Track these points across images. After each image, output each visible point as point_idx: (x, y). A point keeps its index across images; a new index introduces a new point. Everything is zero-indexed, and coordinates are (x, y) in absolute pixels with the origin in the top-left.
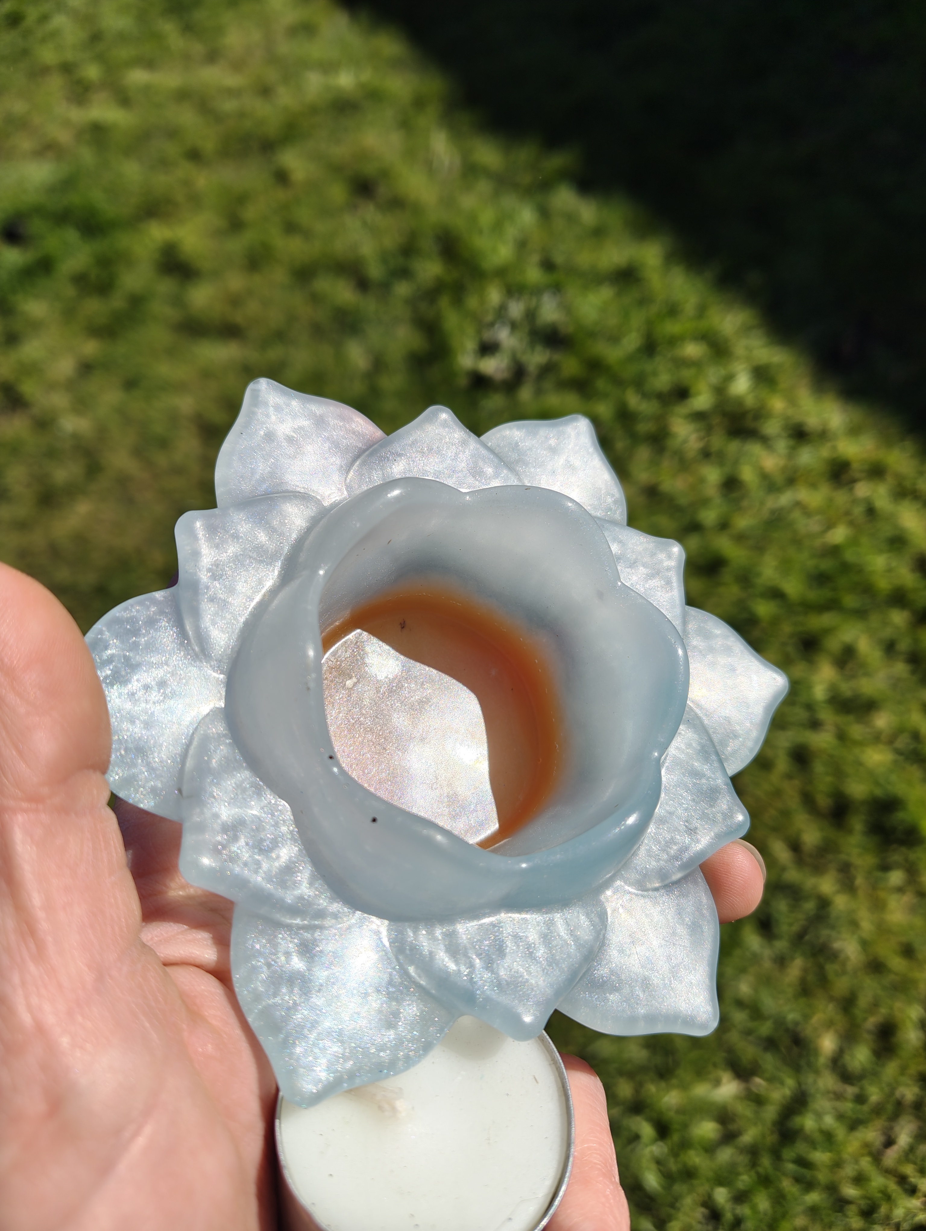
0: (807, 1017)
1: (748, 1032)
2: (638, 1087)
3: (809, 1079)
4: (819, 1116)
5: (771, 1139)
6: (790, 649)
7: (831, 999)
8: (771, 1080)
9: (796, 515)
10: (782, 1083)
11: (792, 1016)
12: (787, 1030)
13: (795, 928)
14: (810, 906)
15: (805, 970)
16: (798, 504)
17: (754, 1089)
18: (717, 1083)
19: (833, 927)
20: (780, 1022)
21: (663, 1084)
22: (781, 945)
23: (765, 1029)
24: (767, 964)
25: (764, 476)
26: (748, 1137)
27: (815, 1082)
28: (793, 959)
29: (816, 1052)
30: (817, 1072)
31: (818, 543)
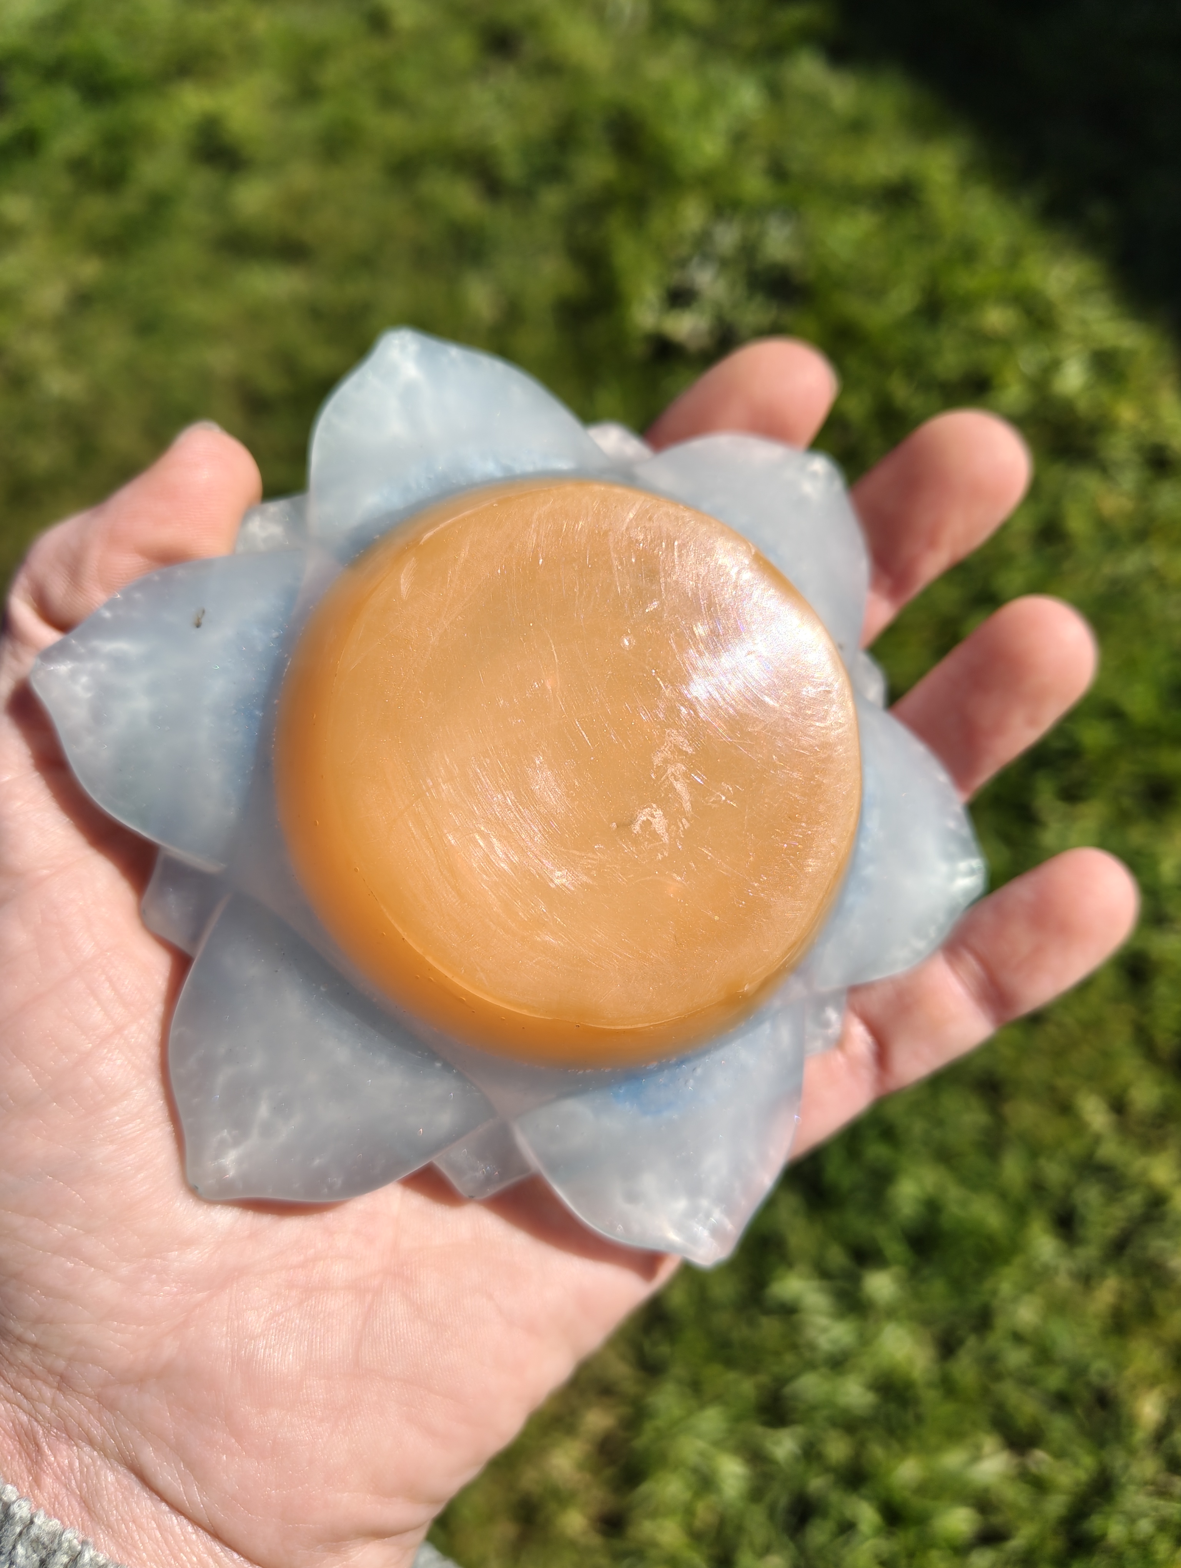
0: (1120, 1367)
1: (1027, 1382)
2: (860, 1448)
3: (1117, 1459)
4: (1132, 1519)
5: (1054, 1545)
6: (1127, 802)
7: (1159, 1342)
8: (1060, 1454)
9: (1148, 589)
10: (1076, 1463)
11: (1099, 1365)
12: (1088, 1384)
13: (1112, 1231)
14: (1135, 1200)
15: (1122, 1295)
16: (1153, 574)
17: (1034, 1469)
18: (976, 1457)
19: (1168, 1236)
20: (1078, 1371)
21: (896, 1446)
22: (1089, 1253)
23: (1055, 1379)
24: (1063, 1282)
25: (1102, 524)
26: (1018, 1542)
27: (1127, 1467)
28: (1103, 1276)
29: (1132, 1423)
30: (1132, 1452)
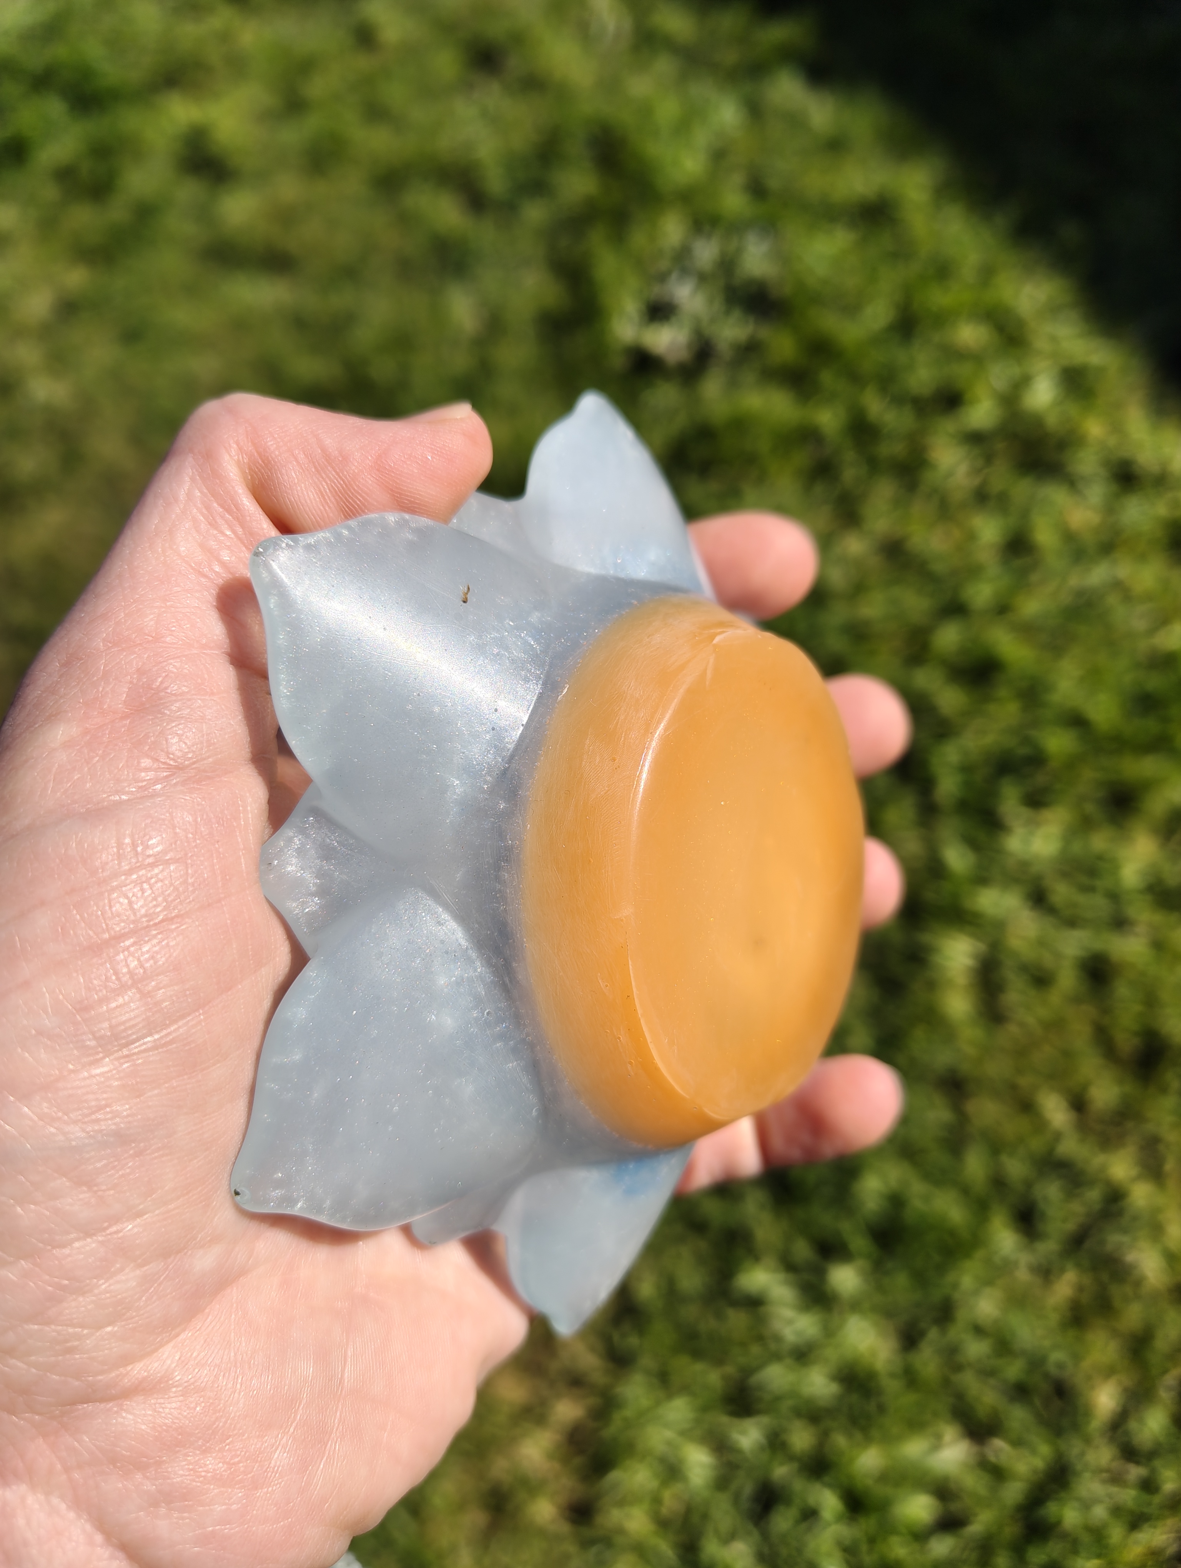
0: (1077, 1357)
1: (987, 1373)
2: (824, 1436)
3: (1074, 1448)
4: (1086, 1505)
5: (1011, 1531)
6: (1090, 808)
7: (1115, 1333)
8: (1017, 1443)
9: (1113, 600)
10: (1034, 1452)
11: (1057, 1356)
12: (1046, 1376)
13: (1071, 1226)
14: (1094, 1195)
15: (1080, 1289)
16: (1118, 585)
17: (992, 1458)
18: (937, 1445)
19: (1125, 1231)
20: (1036, 1362)
21: (859, 1436)
22: (1049, 1247)
23: (1014, 1370)
24: (1023, 1275)
25: (1069, 537)
26: (977, 1527)
27: (1083, 1454)
28: (1062, 1270)
29: (1088, 1412)
30: (1088, 1440)
31: (1143, 646)
